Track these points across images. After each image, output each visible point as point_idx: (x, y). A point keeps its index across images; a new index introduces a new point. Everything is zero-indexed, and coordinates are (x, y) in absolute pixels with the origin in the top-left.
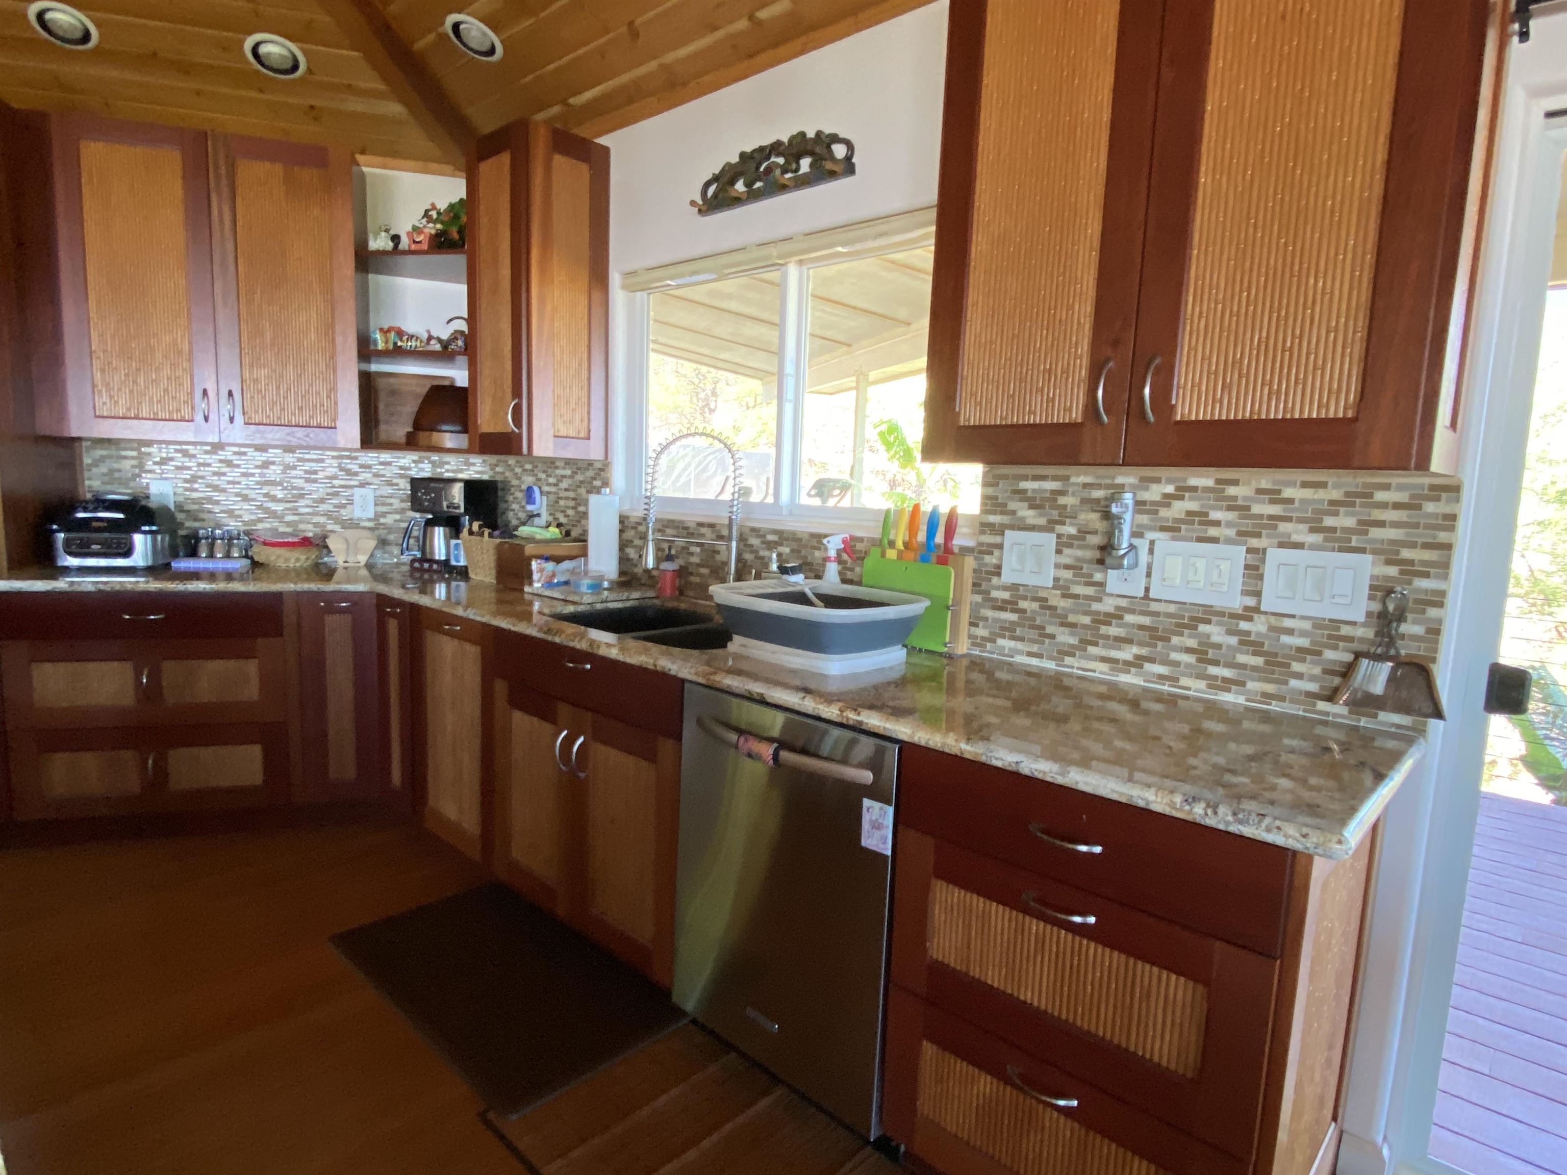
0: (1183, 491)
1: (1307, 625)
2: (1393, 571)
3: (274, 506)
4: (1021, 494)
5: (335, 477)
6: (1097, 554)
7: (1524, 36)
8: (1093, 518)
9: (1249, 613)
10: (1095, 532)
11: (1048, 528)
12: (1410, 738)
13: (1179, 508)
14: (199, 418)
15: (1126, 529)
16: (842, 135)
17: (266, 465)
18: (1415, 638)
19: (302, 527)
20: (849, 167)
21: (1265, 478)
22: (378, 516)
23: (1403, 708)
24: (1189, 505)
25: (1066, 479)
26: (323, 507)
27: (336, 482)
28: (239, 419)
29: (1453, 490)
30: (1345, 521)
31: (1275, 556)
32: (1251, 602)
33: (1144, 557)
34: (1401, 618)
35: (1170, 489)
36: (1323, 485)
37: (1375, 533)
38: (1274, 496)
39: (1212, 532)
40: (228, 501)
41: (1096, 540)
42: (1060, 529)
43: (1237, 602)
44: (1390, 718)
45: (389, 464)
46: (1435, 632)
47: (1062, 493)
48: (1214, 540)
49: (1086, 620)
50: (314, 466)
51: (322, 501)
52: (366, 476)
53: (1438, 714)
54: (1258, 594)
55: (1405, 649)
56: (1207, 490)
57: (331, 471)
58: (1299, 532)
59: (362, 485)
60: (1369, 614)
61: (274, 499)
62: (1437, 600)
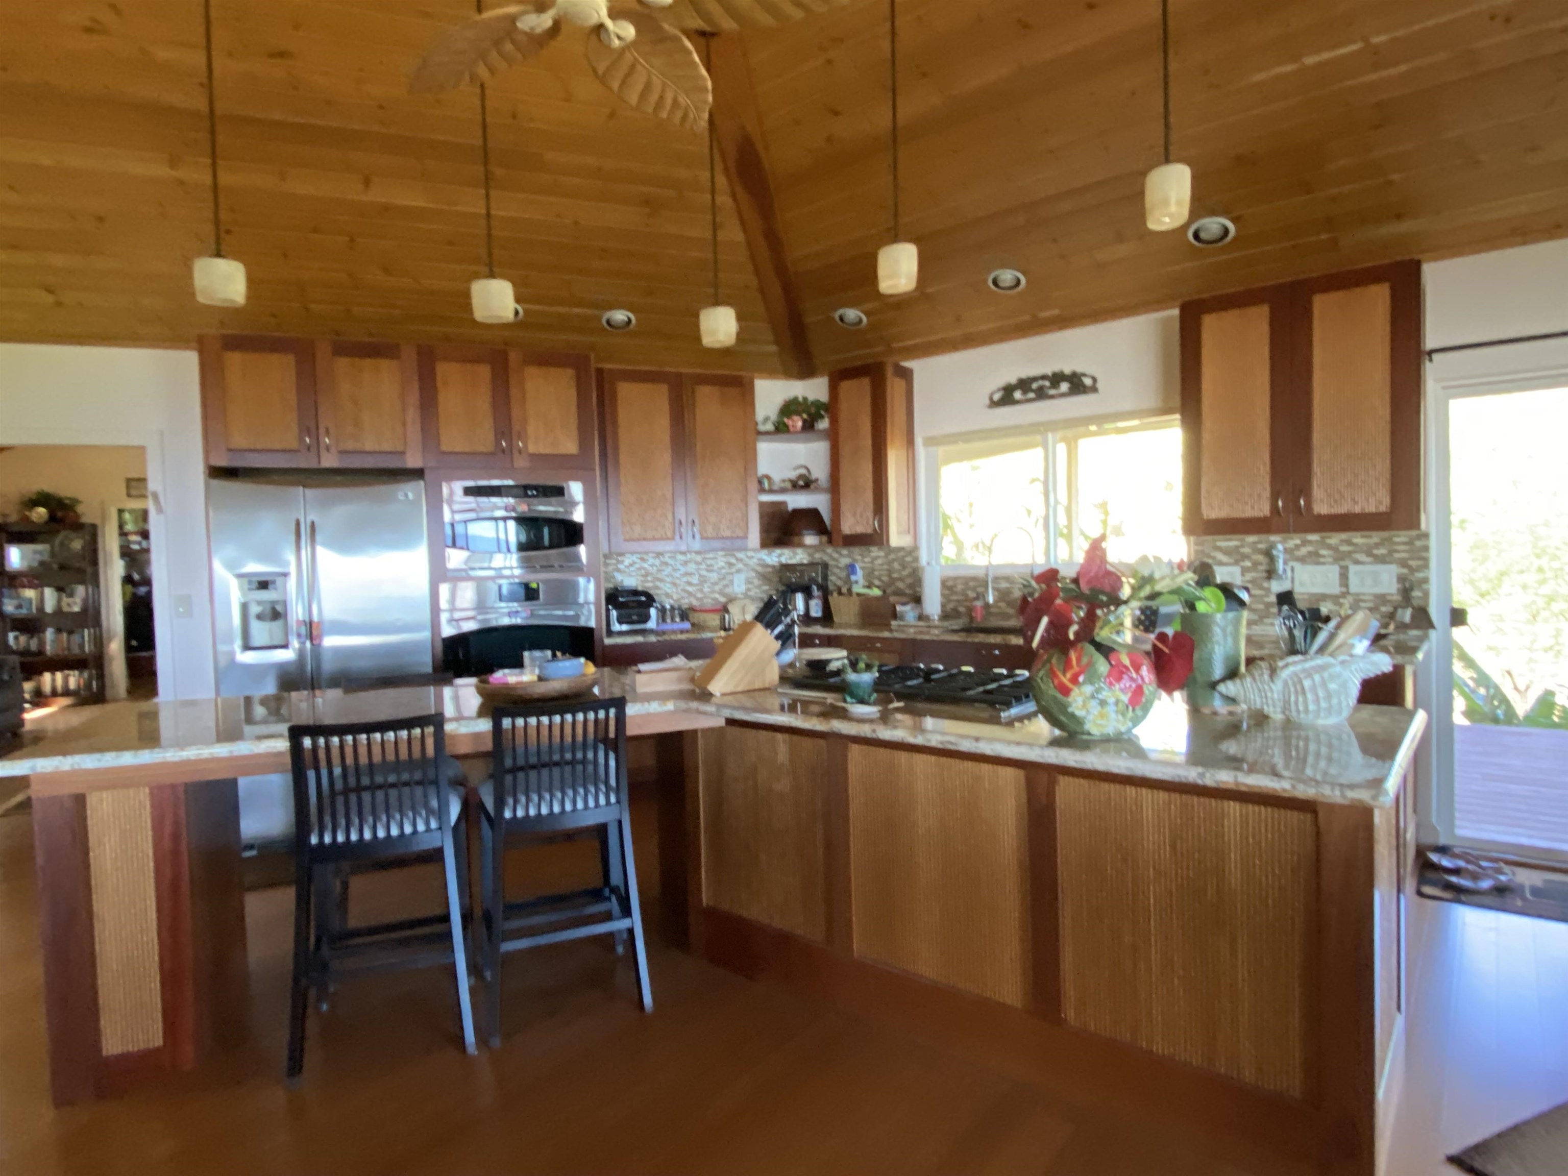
0: (1305, 543)
1: (1371, 598)
2: (1405, 571)
3: (690, 589)
4: (1219, 549)
5: (723, 568)
6: (1265, 575)
7: (1431, 360)
8: (1261, 558)
9: (1344, 595)
10: (1261, 564)
11: (1236, 563)
12: (1422, 639)
13: (1304, 551)
14: (677, 537)
15: (1281, 561)
16: (1087, 372)
17: (686, 563)
18: (1419, 598)
19: (705, 601)
20: (1094, 389)
21: (1344, 536)
22: (748, 590)
23: (1417, 627)
24: (1310, 548)
25: (1242, 540)
26: (717, 588)
27: (723, 571)
28: (698, 536)
29: (1426, 536)
30: (1382, 551)
31: (1353, 569)
32: (1344, 590)
33: (1289, 573)
34: (1411, 589)
35: (1298, 542)
36: (1371, 537)
37: (1397, 555)
38: (1349, 542)
39: (1322, 560)
40: (667, 588)
41: (1262, 568)
42: (1242, 564)
43: (1336, 590)
44: (1414, 633)
45: (752, 557)
46: (1426, 595)
47: (1242, 546)
48: (1323, 564)
49: (1261, 606)
50: (712, 562)
51: (716, 584)
52: (740, 566)
53: (1431, 626)
54: (1347, 586)
55: (1415, 603)
56: (1317, 541)
57: (721, 564)
58: (1362, 557)
59: (739, 571)
60: (1398, 589)
61: (689, 584)
62: (1426, 580)
